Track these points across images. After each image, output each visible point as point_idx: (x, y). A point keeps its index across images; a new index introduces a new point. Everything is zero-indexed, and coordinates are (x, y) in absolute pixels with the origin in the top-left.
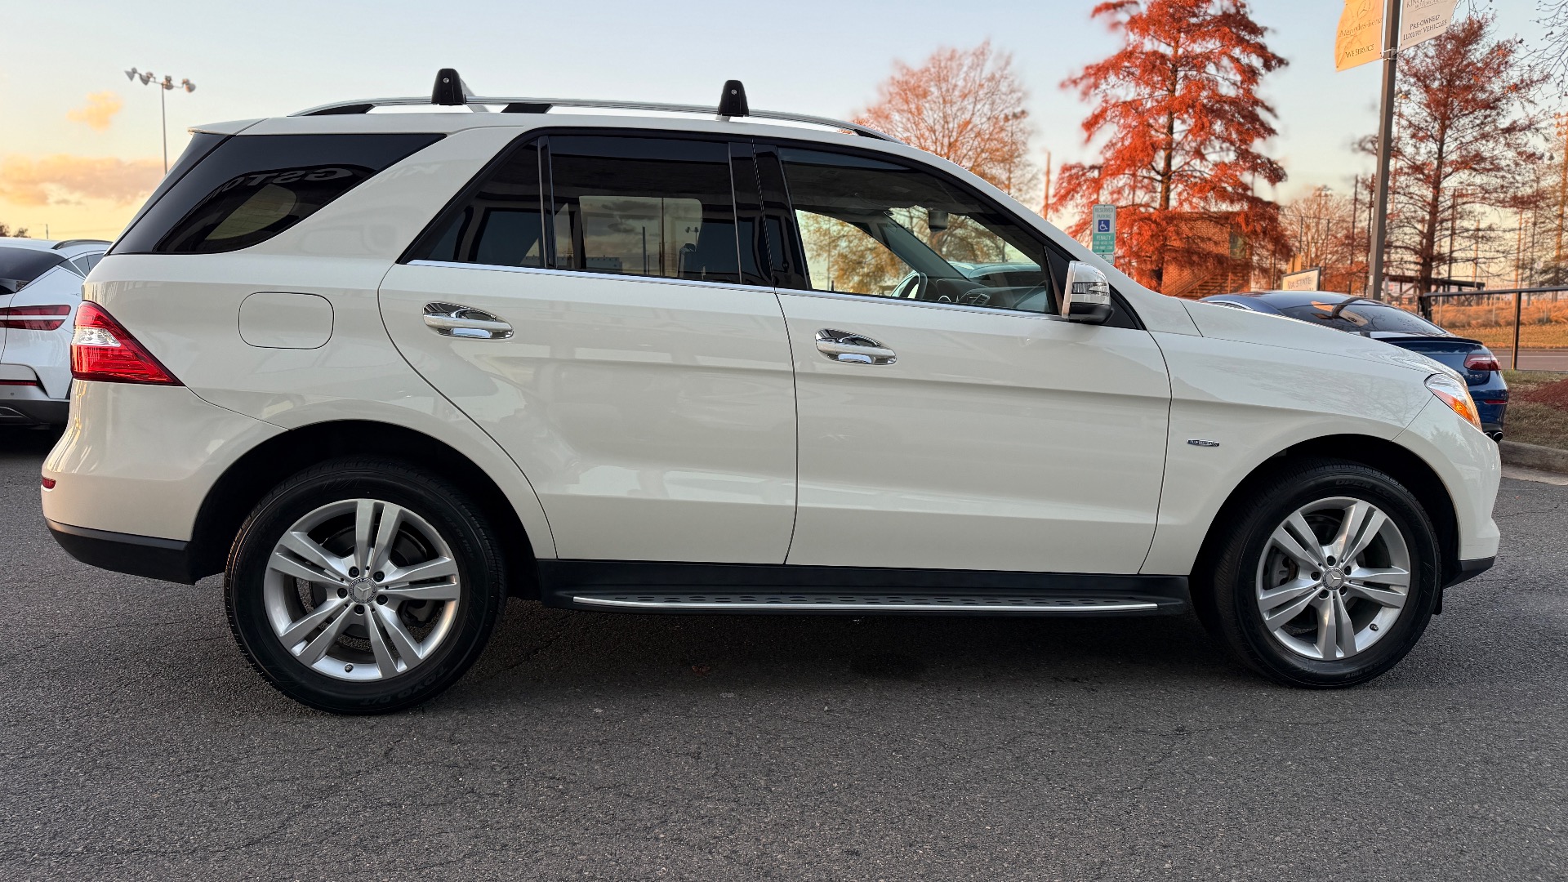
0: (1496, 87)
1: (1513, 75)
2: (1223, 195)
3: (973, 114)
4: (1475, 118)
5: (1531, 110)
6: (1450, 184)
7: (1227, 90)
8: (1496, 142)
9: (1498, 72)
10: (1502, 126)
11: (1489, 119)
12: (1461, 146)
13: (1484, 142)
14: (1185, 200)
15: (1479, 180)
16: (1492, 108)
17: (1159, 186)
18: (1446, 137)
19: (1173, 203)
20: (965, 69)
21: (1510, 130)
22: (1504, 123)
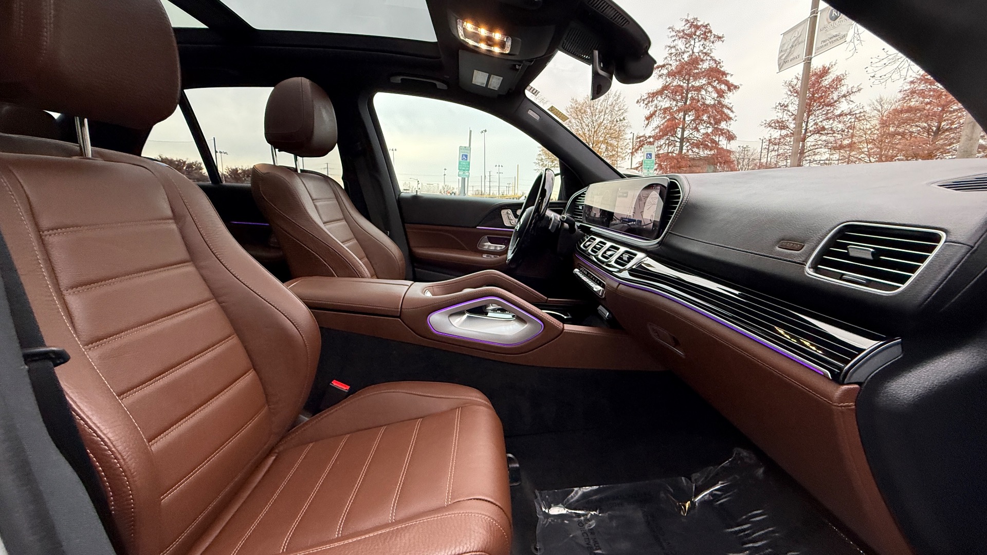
0: (835, 96)
1: (844, 90)
2: (706, 147)
3: (604, 119)
4: (823, 111)
5: (852, 106)
6: (810, 141)
7: (709, 101)
8: (834, 120)
9: (836, 89)
10: (836, 114)
11: (829, 111)
12: (816, 124)
13: (828, 121)
14: (690, 149)
15: (824, 138)
16: (831, 106)
17: (678, 144)
18: (809, 119)
19: (684, 151)
21: (840, 115)
22: (838, 112)
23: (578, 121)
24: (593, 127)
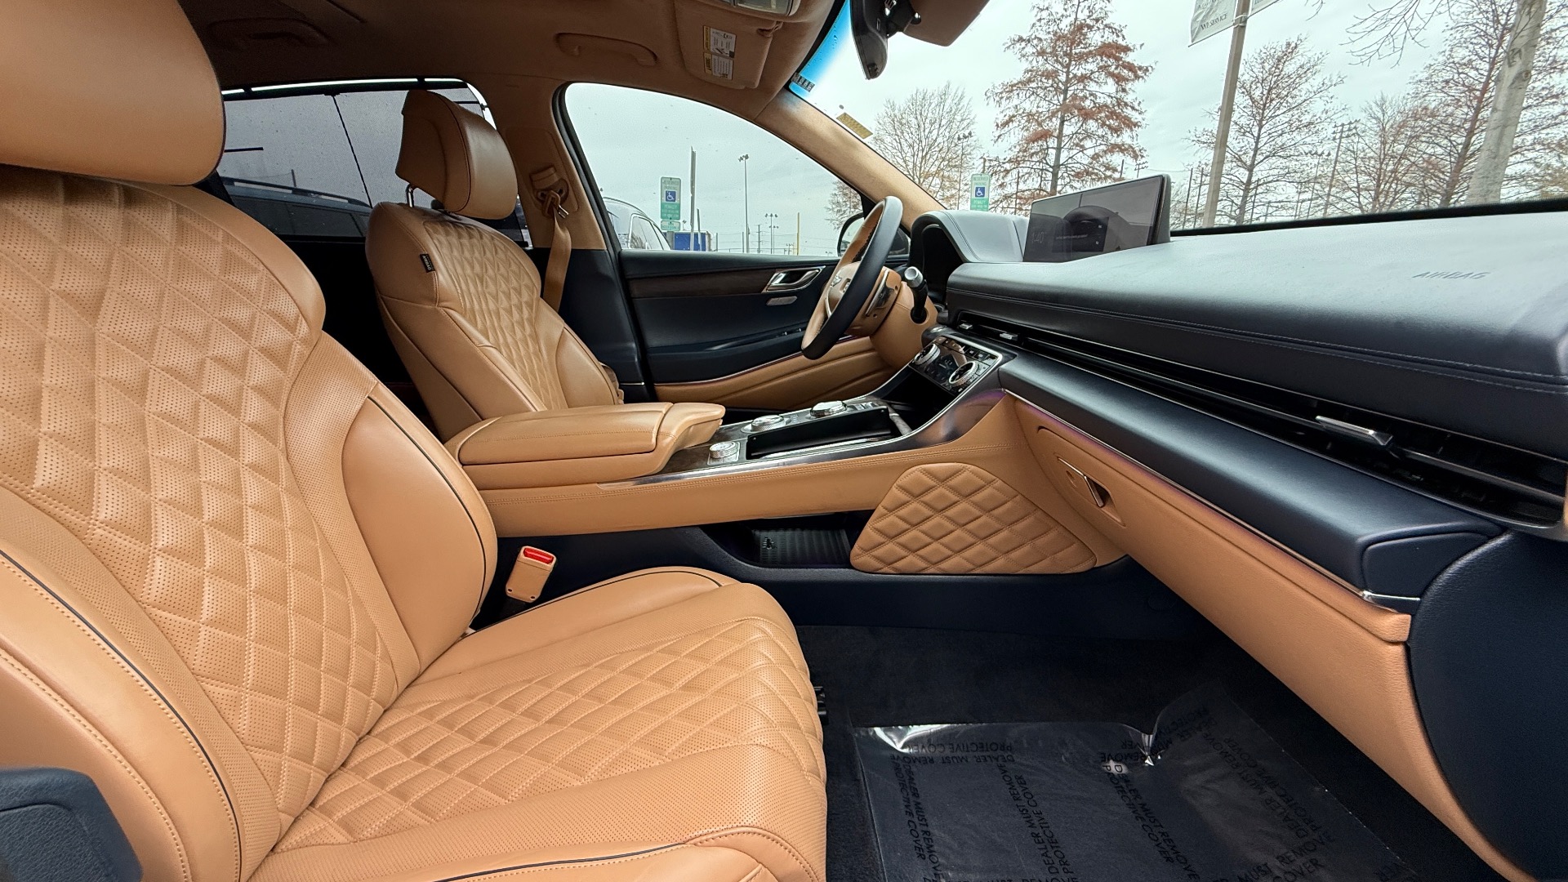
0: (1304, 92)
1: (1319, 80)
2: (1096, 178)
3: (938, 135)
4: (1285, 118)
6: (1261, 168)
7: (1104, 100)
9: (1307, 79)
11: (1294, 119)
12: (1272, 140)
14: (1068, 184)
15: (1284, 163)
20: (933, 105)
23: (895, 139)
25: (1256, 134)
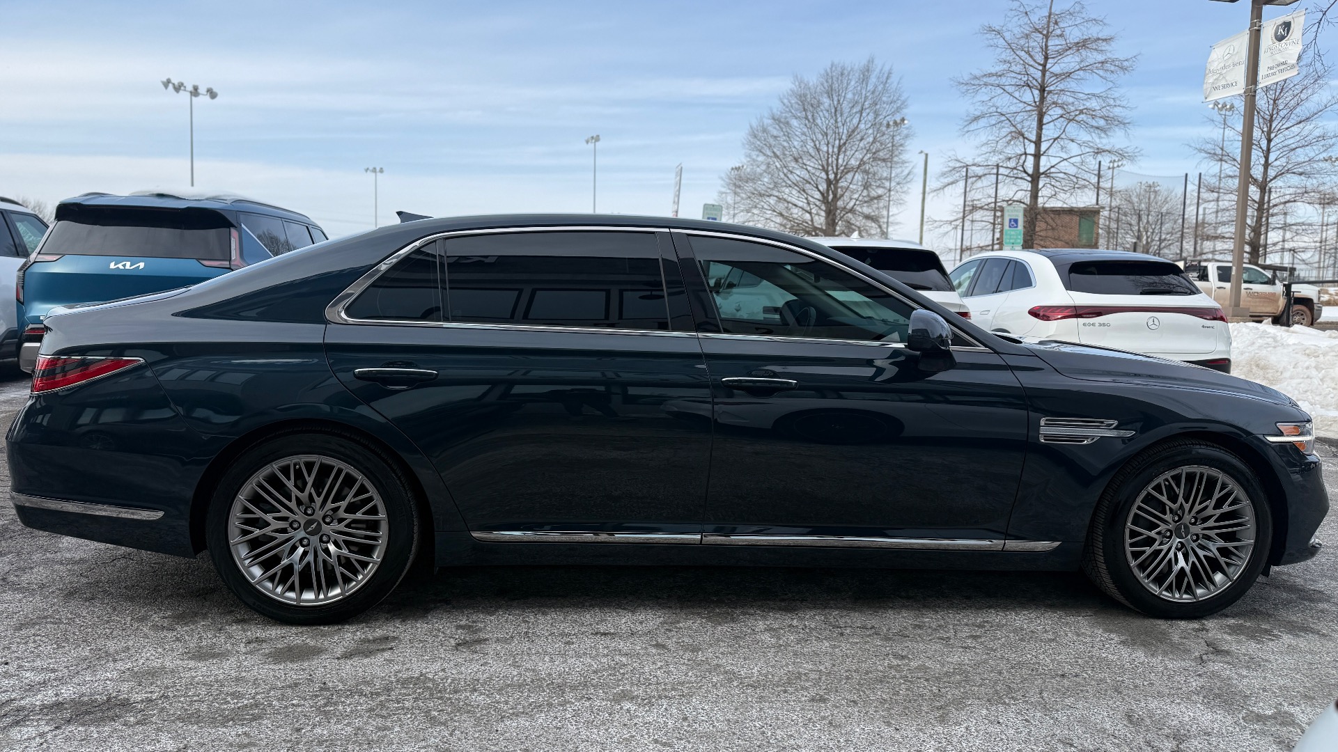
3: (860, 121)
17: (1028, 186)
18: (1272, 144)
19: (1040, 200)
20: (853, 83)
24: (837, 137)
25: (1265, 148)
